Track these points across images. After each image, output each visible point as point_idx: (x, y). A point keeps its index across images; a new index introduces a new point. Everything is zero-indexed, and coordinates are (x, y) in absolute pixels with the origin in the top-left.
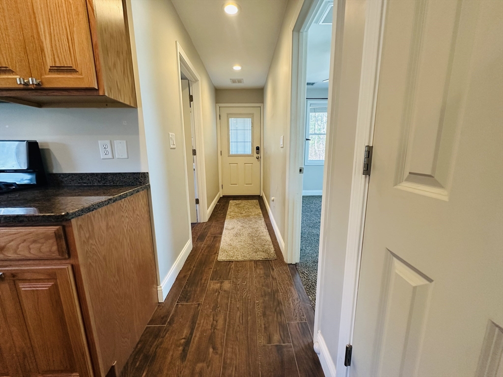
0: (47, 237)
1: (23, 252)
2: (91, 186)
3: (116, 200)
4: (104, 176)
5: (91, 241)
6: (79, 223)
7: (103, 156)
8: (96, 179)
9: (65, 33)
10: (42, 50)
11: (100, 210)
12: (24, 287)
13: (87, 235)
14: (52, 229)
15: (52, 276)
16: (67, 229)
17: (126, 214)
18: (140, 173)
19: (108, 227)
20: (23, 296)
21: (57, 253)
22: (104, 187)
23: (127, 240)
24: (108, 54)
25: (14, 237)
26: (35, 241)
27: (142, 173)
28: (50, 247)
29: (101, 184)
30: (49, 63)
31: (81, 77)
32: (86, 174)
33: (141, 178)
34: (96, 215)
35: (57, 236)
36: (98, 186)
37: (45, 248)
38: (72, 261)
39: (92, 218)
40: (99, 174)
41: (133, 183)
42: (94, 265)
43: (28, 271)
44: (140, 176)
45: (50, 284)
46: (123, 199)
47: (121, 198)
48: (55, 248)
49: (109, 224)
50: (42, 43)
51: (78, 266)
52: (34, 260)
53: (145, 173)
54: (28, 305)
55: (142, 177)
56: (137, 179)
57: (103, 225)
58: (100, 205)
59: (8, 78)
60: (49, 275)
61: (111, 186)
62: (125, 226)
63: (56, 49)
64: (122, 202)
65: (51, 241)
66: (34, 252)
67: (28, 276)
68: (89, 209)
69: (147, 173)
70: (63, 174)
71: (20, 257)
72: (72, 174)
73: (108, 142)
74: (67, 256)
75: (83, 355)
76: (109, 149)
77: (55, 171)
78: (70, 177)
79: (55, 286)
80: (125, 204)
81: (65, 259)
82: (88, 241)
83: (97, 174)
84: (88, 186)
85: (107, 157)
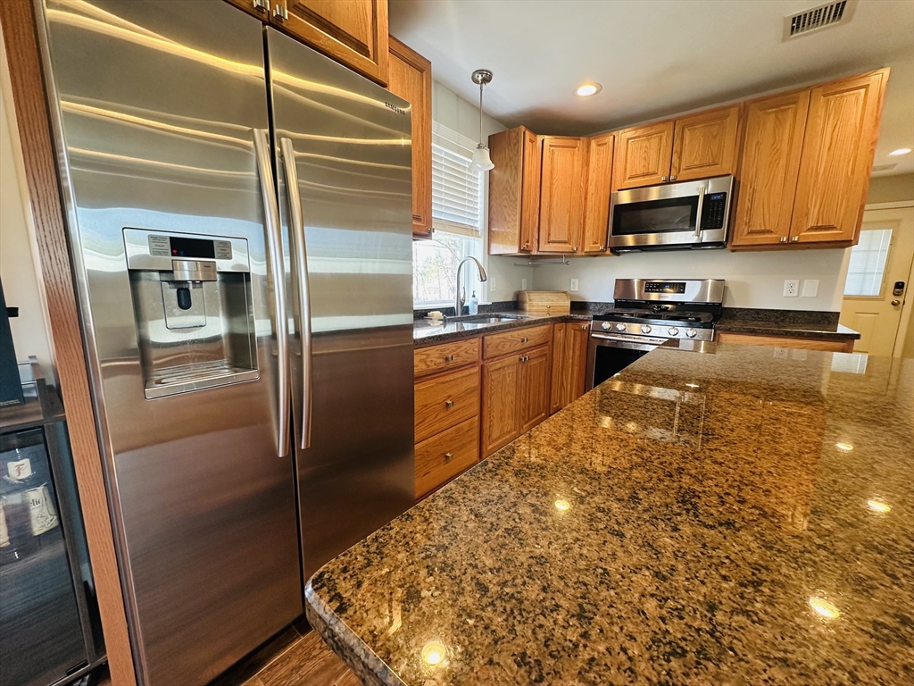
7: (786, 293)
10: (807, 215)
18: (831, 313)
30: (811, 223)
31: (840, 232)
69: (839, 314)
70: (739, 308)
73: (797, 282)
76: (796, 288)
78: (745, 312)
85: (791, 295)
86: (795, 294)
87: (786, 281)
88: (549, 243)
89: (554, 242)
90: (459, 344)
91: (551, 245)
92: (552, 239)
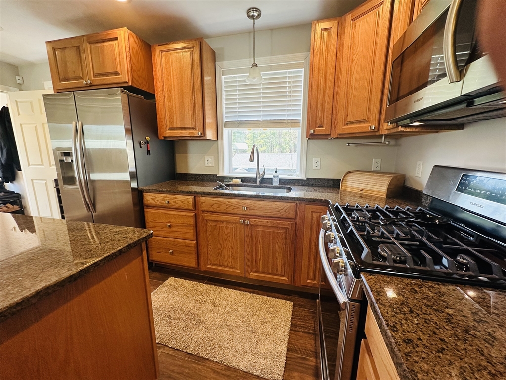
88: (347, 124)
89: (352, 123)
90: (177, 196)
91: (349, 126)
92: (349, 119)
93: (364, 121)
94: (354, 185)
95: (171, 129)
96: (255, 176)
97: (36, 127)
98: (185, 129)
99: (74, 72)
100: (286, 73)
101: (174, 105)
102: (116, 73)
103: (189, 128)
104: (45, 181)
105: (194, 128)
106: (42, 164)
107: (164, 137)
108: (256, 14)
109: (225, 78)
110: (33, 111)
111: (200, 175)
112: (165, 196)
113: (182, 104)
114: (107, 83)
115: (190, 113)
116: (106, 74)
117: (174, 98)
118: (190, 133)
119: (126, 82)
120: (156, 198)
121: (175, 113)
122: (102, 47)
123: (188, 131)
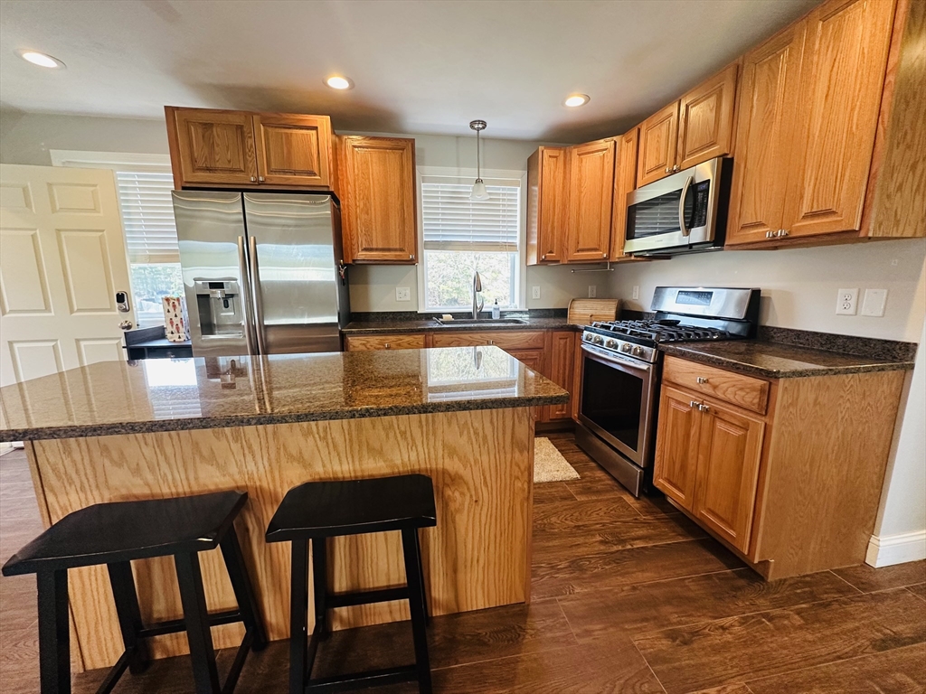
0: (753, 389)
1: (730, 396)
2: (808, 349)
3: (839, 372)
4: (832, 339)
5: (791, 409)
6: (786, 385)
7: (839, 309)
8: (818, 341)
9: (835, 172)
10: (802, 197)
11: (813, 378)
12: (720, 425)
13: (790, 401)
14: (759, 383)
15: (745, 427)
16: (773, 387)
17: (849, 397)
18: (897, 343)
19: (816, 402)
20: (717, 433)
21: (757, 405)
22: (827, 354)
23: (838, 430)
24: (892, 175)
25: (727, 380)
26: (741, 389)
27: (903, 343)
28: (751, 399)
29: (824, 349)
30: (805, 209)
31: (839, 219)
32: (807, 332)
33: (898, 351)
34: (806, 383)
35: (762, 391)
36: (818, 350)
37: (748, 398)
38: (767, 420)
39: (801, 384)
40: (825, 334)
41: (878, 355)
42: (786, 436)
43: (727, 413)
44: (898, 347)
45: (741, 433)
46: (851, 375)
47: (847, 372)
48: (756, 401)
49: (819, 400)
50: (804, 189)
51: (771, 426)
52: (735, 405)
53: (909, 343)
54: (717, 442)
55: (900, 349)
56: (889, 350)
57: (811, 397)
58: (814, 373)
59: (758, 233)
60: (744, 424)
61: (838, 354)
62: (842, 412)
63: (818, 192)
64: (847, 377)
65: (755, 393)
66: (738, 399)
67: (726, 417)
68: (801, 374)
69: (916, 344)
70: (777, 328)
71: (726, 399)
72: (788, 330)
73: (854, 292)
74: (764, 413)
75: (747, 516)
76: (853, 302)
77: (768, 324)
78: (784, 333)
79: (745, 436)
80: (852, 383)
81: (761, 415)
82: (788, 407)
83: (822, 335)
84: (804, 348)
85: (845, 312)
86: (851, 311)
87: (840, 291)
88: (578, 251)
89: (583, 250)
90: (401, 337)
91: (580, 253)
92: (580, 247)
93: (595, 250)
94: (582, 312)
95: (366, 250)
96: (471, 310)
97: (34, 237)
98: (389, 250)
99: (229, 162)
100: (499, 189)
101: (373, 218)
102: (312, 173)
103: (395, 250)
104: (53, 343)
105: (401, 250)
106: (47, 309)
107: (354, 261)
108: (481, 126)
109: (425, 186)
110: (28, 204)
111: (390, 313)
112: (383, 337)
113: (386, 217)
114: (294, 184)
115: (398, 230)
116: (295, 173)
117: (373, 209)
118: (396, 255)
119: (328, 187)
120: (368, 342)
121: (374, 228)
122: (288, 136)
123: (393, 253)
